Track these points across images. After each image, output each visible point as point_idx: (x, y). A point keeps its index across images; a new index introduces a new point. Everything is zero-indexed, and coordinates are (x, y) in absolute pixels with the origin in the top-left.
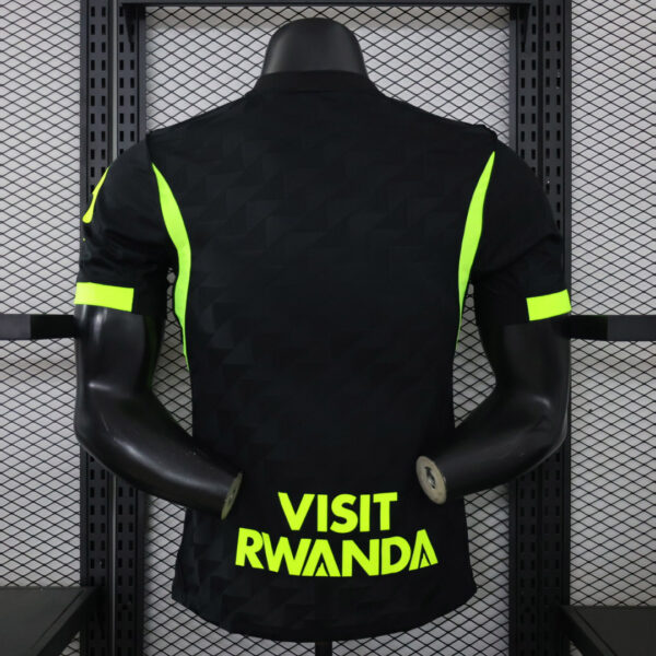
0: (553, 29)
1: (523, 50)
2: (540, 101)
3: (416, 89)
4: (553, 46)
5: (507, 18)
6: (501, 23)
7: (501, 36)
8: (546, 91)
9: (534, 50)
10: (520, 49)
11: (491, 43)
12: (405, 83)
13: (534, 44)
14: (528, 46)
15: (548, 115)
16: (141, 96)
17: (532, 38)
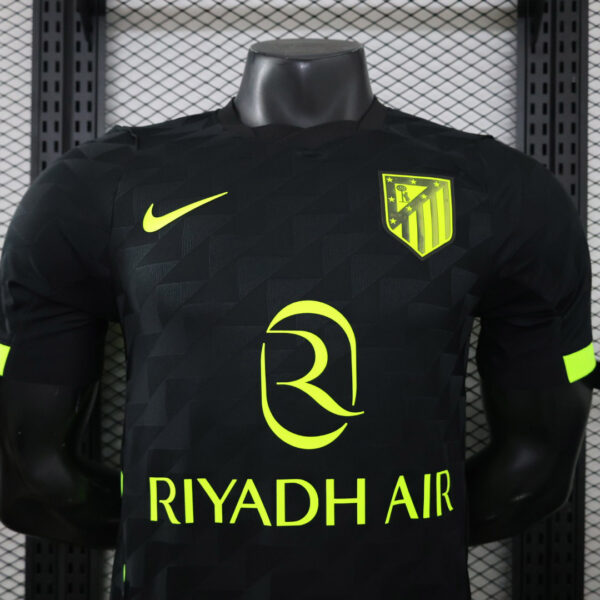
0: (568, 27)
1: (533, 51)
2: (551, 109)
3: (411, 96)
4: (568, 47)
5: (515, 15)
6: (508, 22)
7: (507, 35)
8: (559, 98)
9: (545, 51)
10: (529, 50)
11: (495, 43)
12: (398, 88)
13: (546, 45)
14: (539, 46)
15: (561, 126)
16: (100, 102)
17: (544, 37)
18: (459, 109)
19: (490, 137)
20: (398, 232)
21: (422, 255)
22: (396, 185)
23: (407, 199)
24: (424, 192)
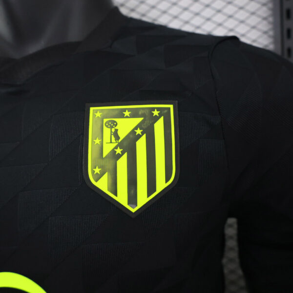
18: (219, 18)
19: (235, 39)
20: (103, 184)
21: (133, 210)
22: (105, 120)
23: (117, 137)
24: (139, 126)
